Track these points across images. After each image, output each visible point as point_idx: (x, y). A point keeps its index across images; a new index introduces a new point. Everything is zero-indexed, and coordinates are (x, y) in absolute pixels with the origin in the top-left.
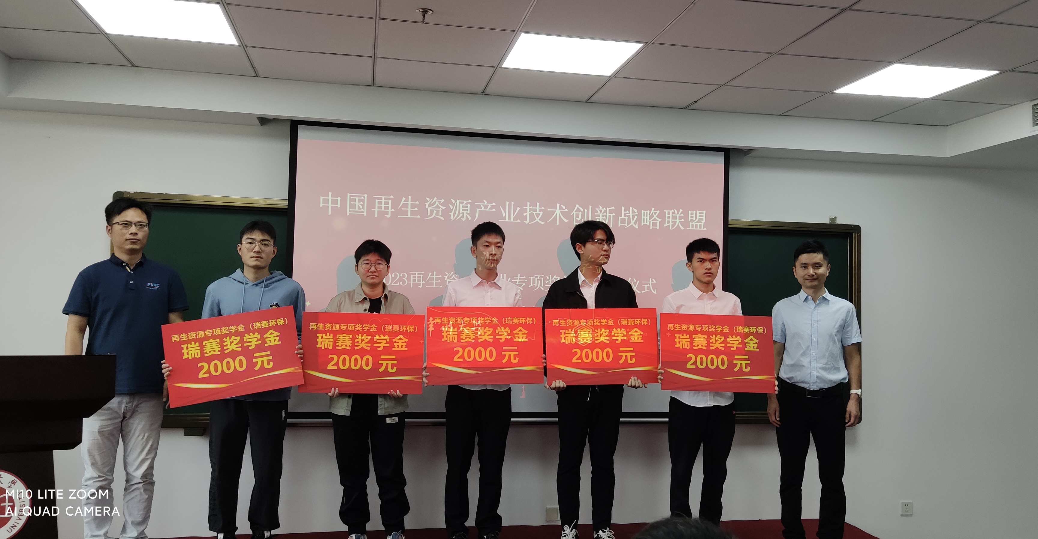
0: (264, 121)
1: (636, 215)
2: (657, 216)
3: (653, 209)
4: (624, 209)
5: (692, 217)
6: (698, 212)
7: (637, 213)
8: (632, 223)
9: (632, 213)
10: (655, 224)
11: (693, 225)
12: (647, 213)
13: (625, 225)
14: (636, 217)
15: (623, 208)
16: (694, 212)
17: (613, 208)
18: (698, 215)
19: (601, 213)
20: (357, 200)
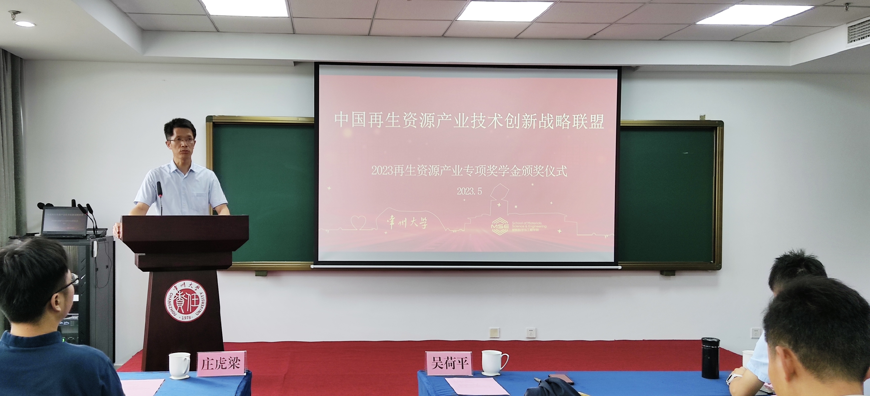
0: (297, 64)
2: (567, 120)
8: (549, 125)
10: (566, 126)
14: (552, 121)
17: (535, 114)
20: (359, 116)
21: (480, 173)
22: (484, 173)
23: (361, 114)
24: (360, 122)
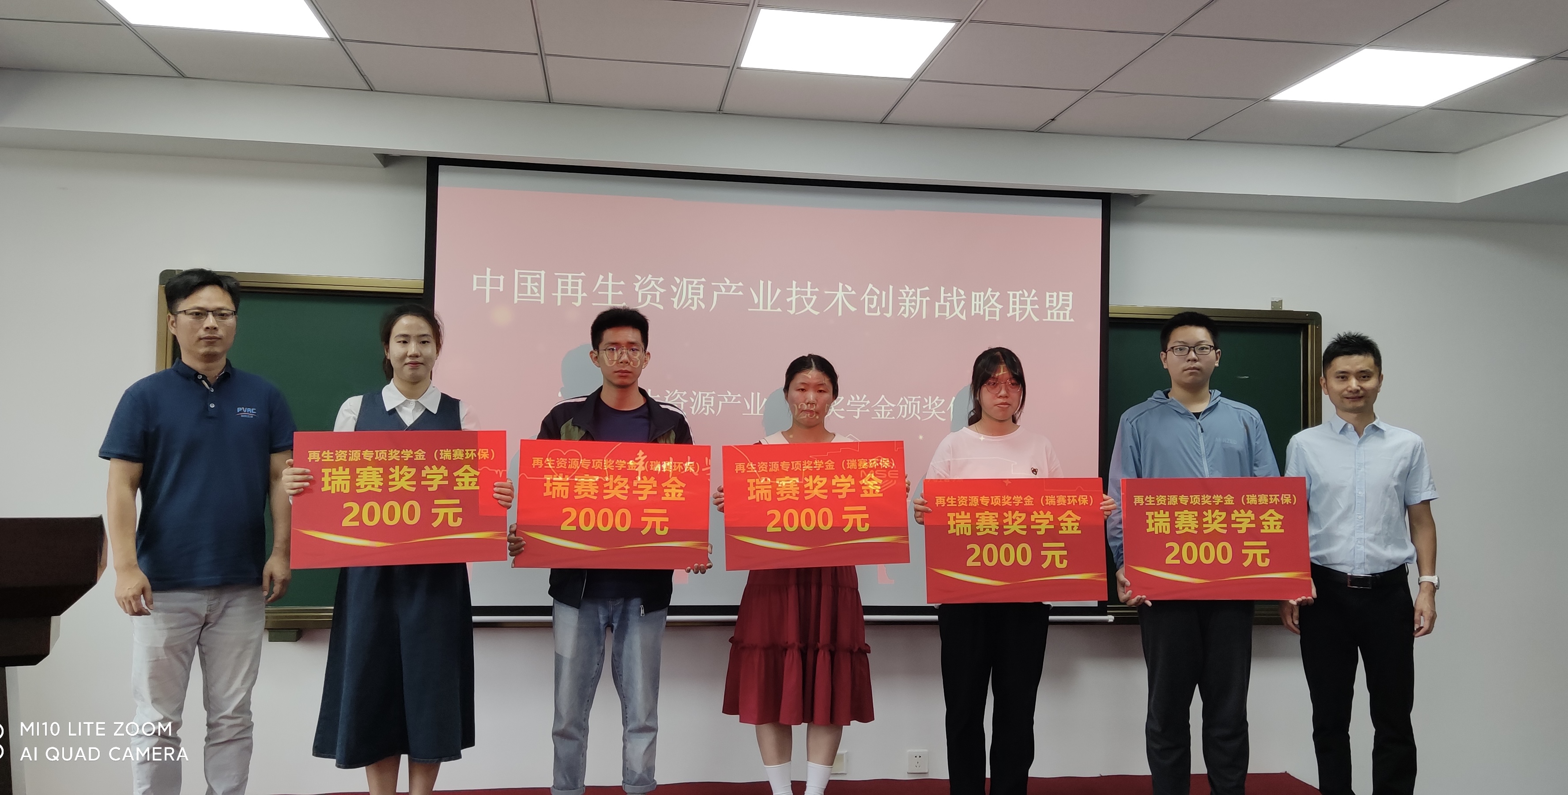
0: (388, 159)
1: (964, 300)
5: (1051, 302)
6: (1061, 294)
7: (964, 297)
9: (957, 296)
11: (1052, 314)
12: (980, 296)
13: (945, 316)
15: (943, 289)
16: (1055, 294)
18: (1061, 298)
19: (907, 296)
20: (529, 280)
23: (535, 274)
24: (532, 292)
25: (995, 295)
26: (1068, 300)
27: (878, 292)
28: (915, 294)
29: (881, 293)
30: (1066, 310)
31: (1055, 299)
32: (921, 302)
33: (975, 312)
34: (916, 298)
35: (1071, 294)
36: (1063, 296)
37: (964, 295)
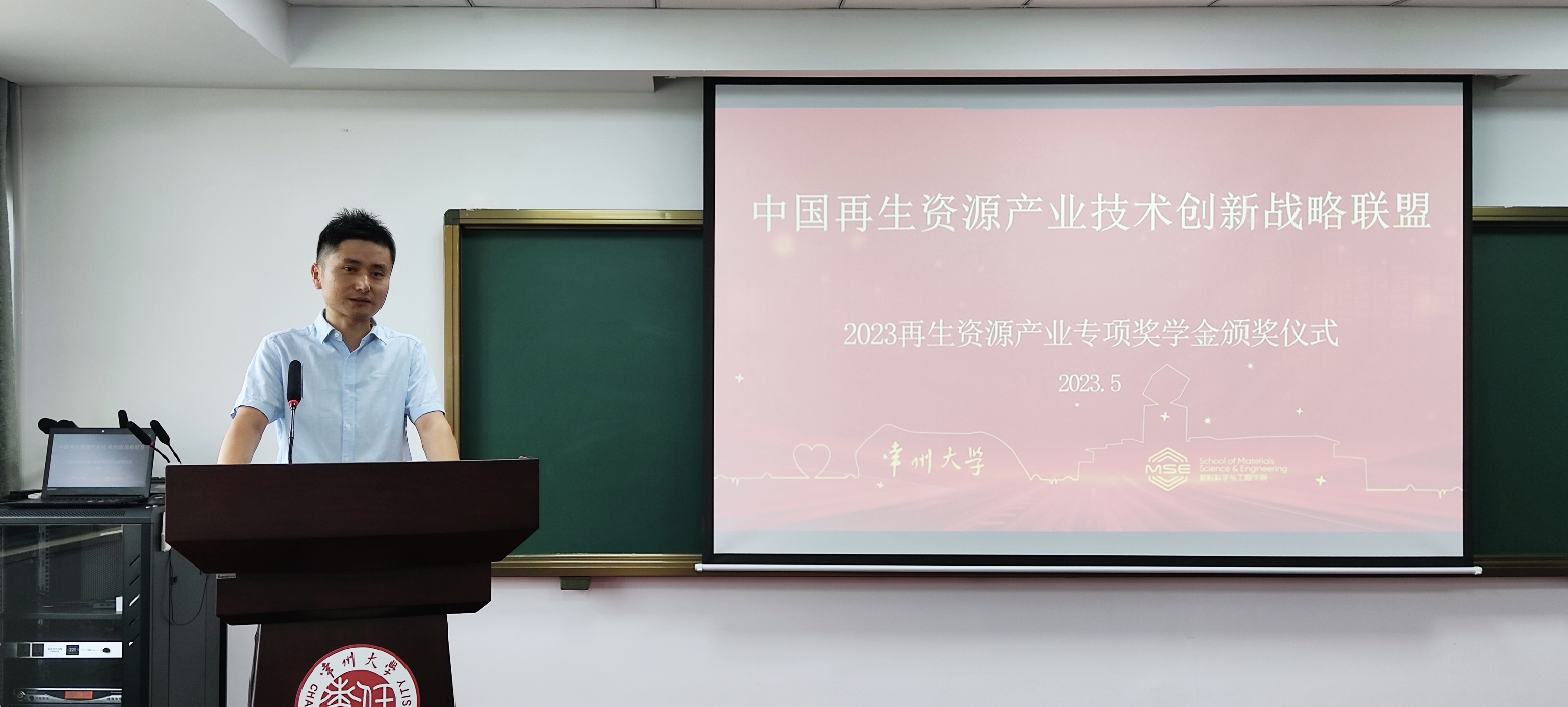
0: (662, 82)
1: (1299, 206)
2: (1337, 207)
3: (1330, 193)
4: (1275, 196)
5: (1405, 205)
6: (1415, 195)
7: (1299, 203)
8: (1291, 220)
9: (1290, 203)
10: (1332, 221)
11: (1405, 219)
12: (1318, 201)
13: (1277, 226)
14: (1298, 210)
15: (1273, 195)
16: (1409, 196)
17: (1255, 195)
18: (1415, 200)
19: (1231, 205)
20: (811, 206)
21: (1116, 338)
22: (1124, 337)
23: (818, 199)
24: (815, 218)
25: (1336, 200)
26: (1424, 203)
27: (1198, 202)
28: (1240, 202)
29: (1201, 203)
30: (1422, 214)
31: (1408, 202)
32: (1249, 211)
33: (1313, 220)
34: (1242, 206)
35: (1427, 195)
36: (1417, 197)
37: (1300, 201)
